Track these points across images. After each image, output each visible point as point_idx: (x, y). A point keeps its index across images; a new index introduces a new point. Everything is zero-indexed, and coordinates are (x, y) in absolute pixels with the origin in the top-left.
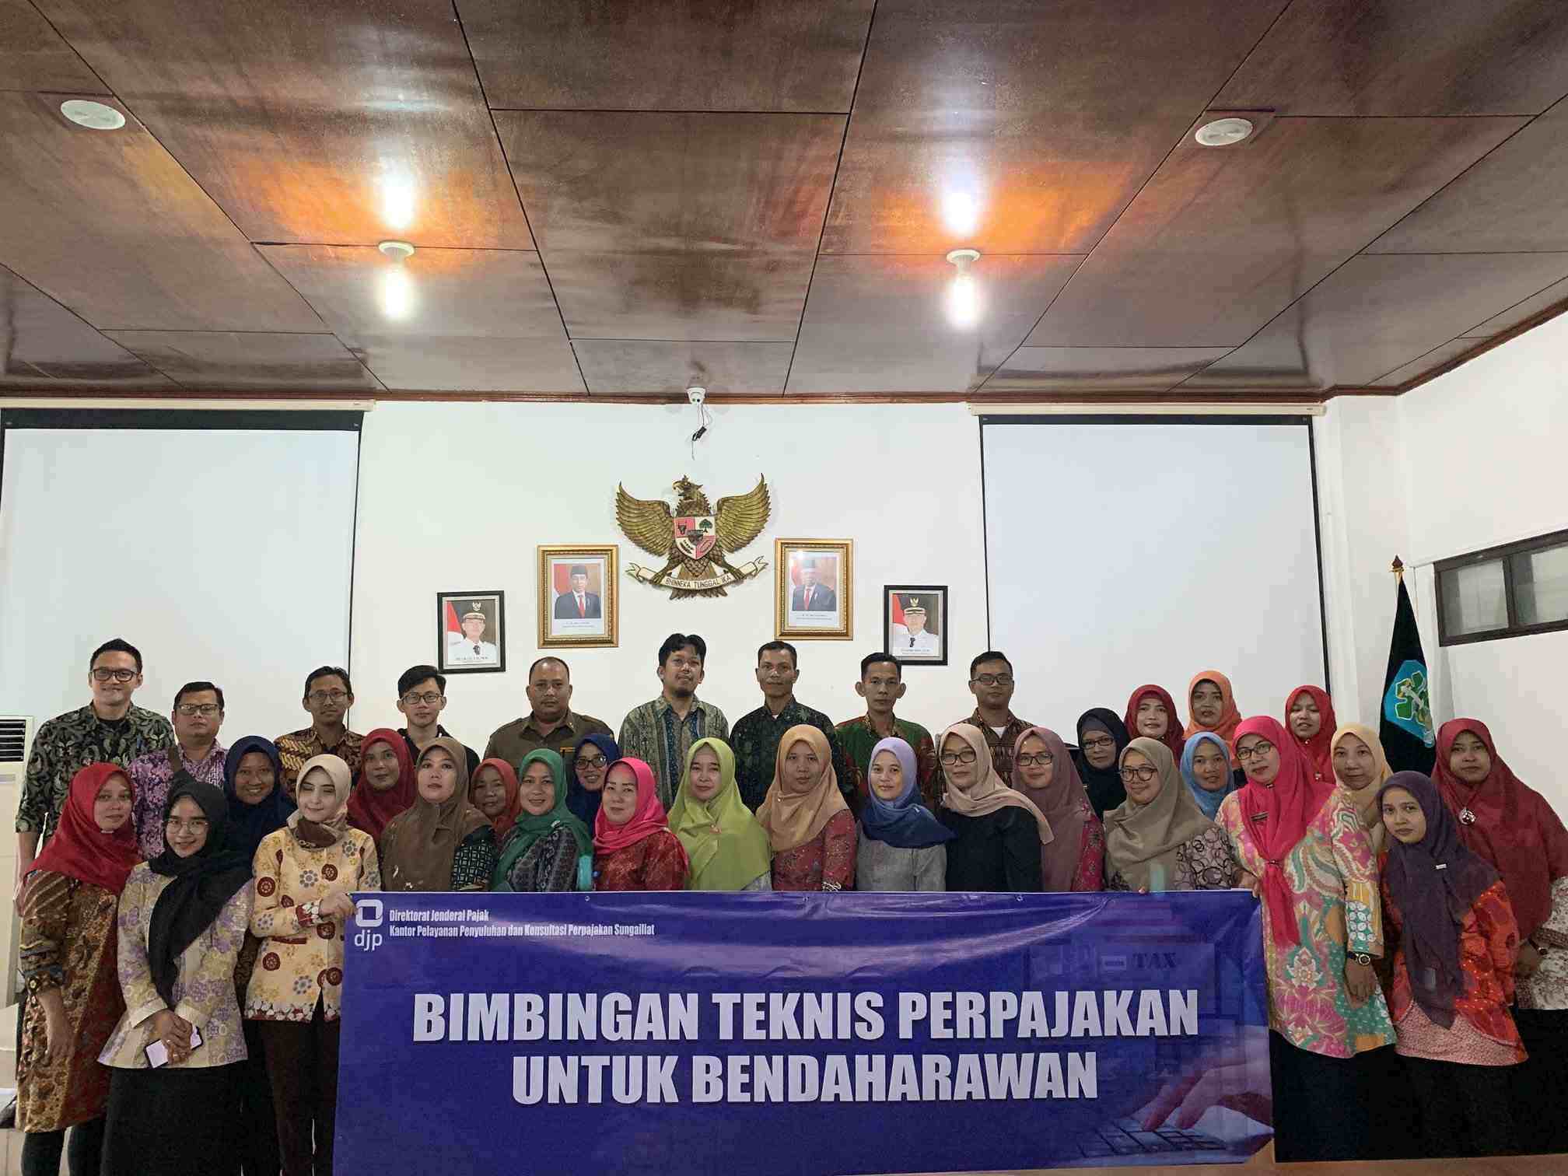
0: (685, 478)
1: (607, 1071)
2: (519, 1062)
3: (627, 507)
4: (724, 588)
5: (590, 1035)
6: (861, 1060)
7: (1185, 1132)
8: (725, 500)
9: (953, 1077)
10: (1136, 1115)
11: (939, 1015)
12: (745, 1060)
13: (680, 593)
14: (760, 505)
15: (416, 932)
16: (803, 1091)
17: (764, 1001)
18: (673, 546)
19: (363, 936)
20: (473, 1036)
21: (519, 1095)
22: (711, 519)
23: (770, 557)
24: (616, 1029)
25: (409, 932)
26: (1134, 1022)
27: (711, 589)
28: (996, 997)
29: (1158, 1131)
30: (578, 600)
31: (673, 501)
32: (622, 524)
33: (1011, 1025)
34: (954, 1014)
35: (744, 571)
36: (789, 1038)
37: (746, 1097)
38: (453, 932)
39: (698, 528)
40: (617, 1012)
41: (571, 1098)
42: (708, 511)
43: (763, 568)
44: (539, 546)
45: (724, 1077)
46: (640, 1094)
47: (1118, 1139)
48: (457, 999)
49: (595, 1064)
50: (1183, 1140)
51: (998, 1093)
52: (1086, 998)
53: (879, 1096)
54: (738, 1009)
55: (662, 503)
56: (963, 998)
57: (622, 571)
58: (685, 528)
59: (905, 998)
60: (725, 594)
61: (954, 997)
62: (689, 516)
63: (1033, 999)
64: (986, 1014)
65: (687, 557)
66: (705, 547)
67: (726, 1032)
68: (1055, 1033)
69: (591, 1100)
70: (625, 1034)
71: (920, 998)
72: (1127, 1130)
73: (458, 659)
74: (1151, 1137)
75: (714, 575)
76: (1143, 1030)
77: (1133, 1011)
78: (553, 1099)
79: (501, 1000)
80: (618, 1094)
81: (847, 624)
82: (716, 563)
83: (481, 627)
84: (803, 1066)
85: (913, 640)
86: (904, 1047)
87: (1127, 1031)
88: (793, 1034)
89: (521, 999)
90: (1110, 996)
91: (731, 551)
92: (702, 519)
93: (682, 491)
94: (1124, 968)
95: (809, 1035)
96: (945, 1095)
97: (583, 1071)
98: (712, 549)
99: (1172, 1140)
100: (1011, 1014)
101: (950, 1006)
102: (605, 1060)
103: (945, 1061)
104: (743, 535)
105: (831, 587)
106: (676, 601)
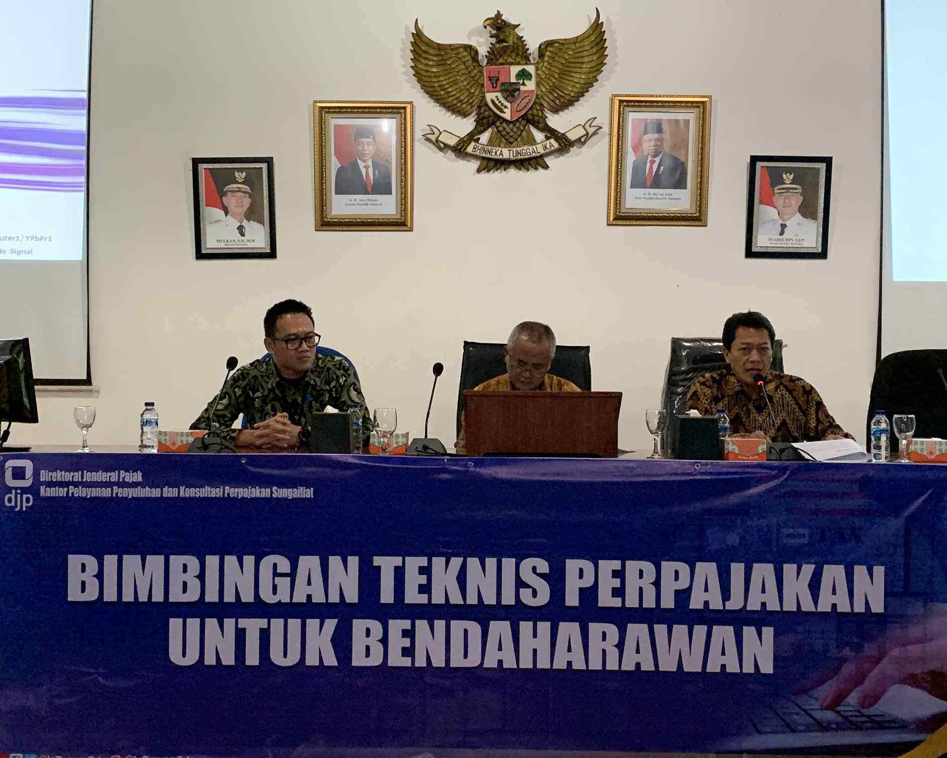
0: (499, 15)
1: (265, 635)
2: (175, 624)
3: (425, 52)
4: (546, 159)
5: (248, 597)
6: (526, 627)
7: (866, 711)
8: (550, 44)
9: (620, 646)
10: (815, 693)
11: (607, 584)
12: (406, 624)
13: (491, 164)
14: (594, 50)
15: (68, 492)
16: (466, 656)
17: (426, 565)
18: (483, 104)
19: (13, 497)
20: (128, 597)
21: (175, 656)
22: (531, 69)
23: (603, 120)
24: (275, 591)
25: (61, 492)
26: (815, 598)
27: (529, 160)
28: (668, 567)
29: (838, 708)
30: (363, 171)
31: (483, 45)
32: (418, 74)
33: (683, 596)
34: (623, 583)
35: (572, 136)
36: (451, 603)
37: (406, 662)
38: (106, 493)
39: (513, 80)
40: (276, 574)
41: (228, 659)
42: (526, 58)
43: (595, 133)
44: (316, 102)
45: (384, 641)
46: (298, 657)
47: (795, 717)
48: (110, 561)
49: (253, 626)
50: (864, 719)
51: (668, 665)
52: (763, 571)
53: (543, 663)
54: (399, 573)
55: (468, 48)
56: (632, 567)
57: (418, 134)
58: (498, 80)
59: (572, 566)
60: (546, 167)
61: (623, 566)
62: (502, 64)
63: (707, 570)
64: (657, 584)
65: (500, 117)
66: (524, 105)
67: (387, 596)
68: (730, 606)
69: (249, 662)
70: (283, 596)
71: (587, 565)
72: (806, 707)
73: (218, 241)
74: (829, 715)
75: (532, 142)
76: (824, 606)
77: (815, 586)
78: (210, 660)
79: (155, 562)
80: (277, 657)
81: (700, 206)
82: (537, 128)
83: (247, 202)
84: (466, 631)
85: (783, 226)
86: (571, 615)
87: (808, 606)
88: (456, 599)
89: (176, 561)
90: (789, 569)
91: (556, 110)
92: (519, 68)
93: (494, 32)
94: (805, 541)
95: (472, 600)
96: (612, 665)
97: (241, 635)
98: (531, 108)
99: (854, 719)
100: (683, 584)
101: (619, 574)
102: (262, 623)
103: (612, 630)
104: (570, 90)
105: (682, 159)
106: (484, 175)
